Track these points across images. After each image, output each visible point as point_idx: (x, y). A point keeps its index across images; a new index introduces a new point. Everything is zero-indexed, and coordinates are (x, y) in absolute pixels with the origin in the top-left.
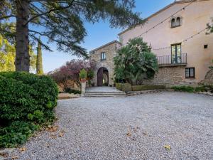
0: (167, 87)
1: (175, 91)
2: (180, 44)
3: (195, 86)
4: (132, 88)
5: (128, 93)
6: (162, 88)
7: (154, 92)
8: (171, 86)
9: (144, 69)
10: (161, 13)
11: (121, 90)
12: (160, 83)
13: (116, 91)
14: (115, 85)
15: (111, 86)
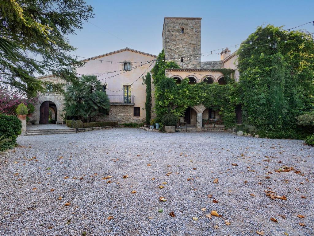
0: (119, 123)
1: (125, 127)
2: (130, 86)
3: (140, 123)
4: (84, 125)
5: (78, 130)
6: (114, 125)
7: (106, 128)
8: (123, 123)
9: (96, 108)
10: (115, 54)
11: (72, 127)
12: (114, 121)
13: (66, 128)
14: (65, 123)
15: (60, 124)
